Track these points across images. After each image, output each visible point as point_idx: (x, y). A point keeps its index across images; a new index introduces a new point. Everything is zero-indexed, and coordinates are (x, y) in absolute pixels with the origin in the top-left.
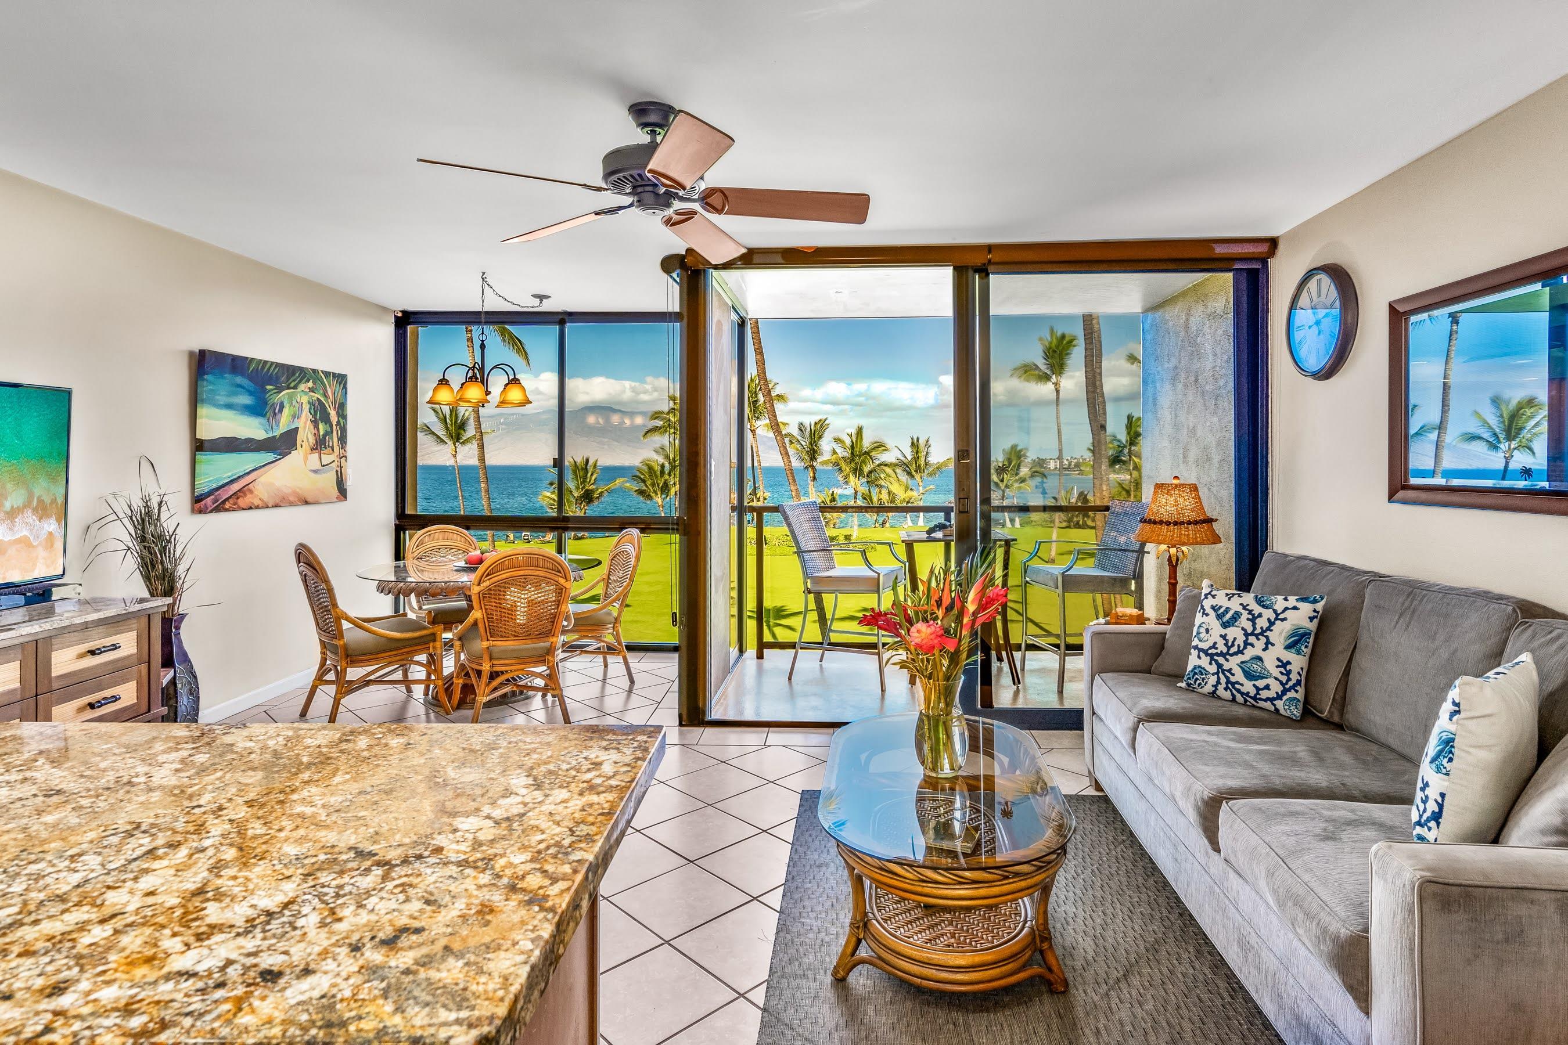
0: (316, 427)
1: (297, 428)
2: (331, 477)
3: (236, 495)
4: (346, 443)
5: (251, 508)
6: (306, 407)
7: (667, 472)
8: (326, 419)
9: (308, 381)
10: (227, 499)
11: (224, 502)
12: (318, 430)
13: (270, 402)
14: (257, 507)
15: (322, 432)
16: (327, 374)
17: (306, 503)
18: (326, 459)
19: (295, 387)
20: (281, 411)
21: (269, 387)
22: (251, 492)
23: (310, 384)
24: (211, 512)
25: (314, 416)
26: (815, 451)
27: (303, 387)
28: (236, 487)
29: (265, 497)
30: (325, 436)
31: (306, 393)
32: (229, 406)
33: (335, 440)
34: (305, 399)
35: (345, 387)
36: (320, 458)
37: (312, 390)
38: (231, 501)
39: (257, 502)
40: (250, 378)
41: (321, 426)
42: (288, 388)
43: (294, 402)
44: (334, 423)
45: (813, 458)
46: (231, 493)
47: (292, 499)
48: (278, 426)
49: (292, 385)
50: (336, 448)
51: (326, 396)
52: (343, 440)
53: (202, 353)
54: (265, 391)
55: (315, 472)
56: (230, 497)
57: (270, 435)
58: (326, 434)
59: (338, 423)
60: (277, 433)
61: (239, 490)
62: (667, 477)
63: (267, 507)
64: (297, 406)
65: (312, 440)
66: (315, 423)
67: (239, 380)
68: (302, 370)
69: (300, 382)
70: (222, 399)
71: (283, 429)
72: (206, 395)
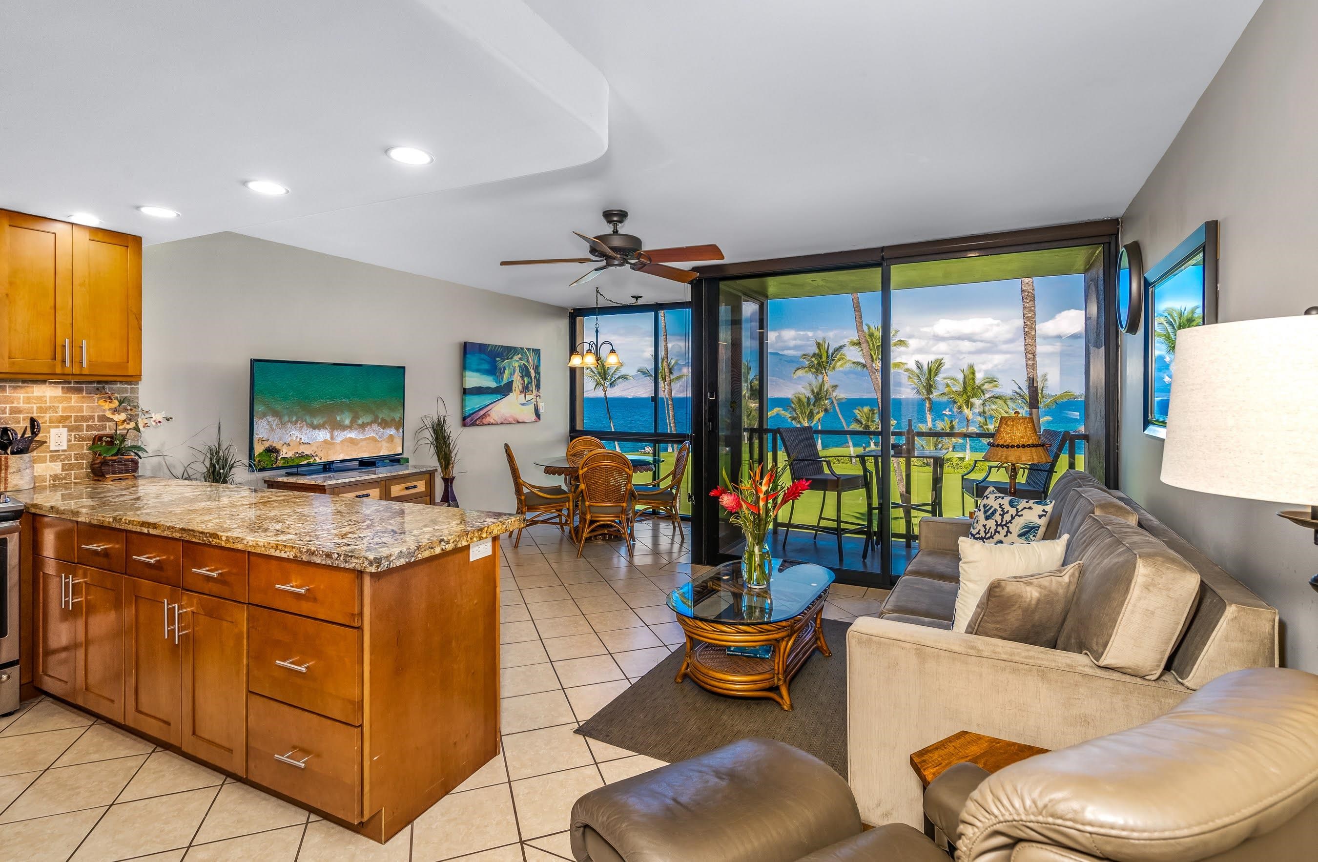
0: (523, 379)
1: (513, 381)
2: (531, 408)
3: (482, 417)
4: (540, 388)
5: (489, 424)
6: (517, 369)
7: (812, 403)
8: (528, 375)
9: (518, 354)
10: (477, 419)
11: (476, 421)
12: (524, 381)
13: (498, 367)
14: (492, 424)
15: (526, 382)
16: (529, 349)
17: (517, 422)
18: (529, 397)
19: (511, 358)
20: (504, 372)
21: (497, 359)
22: (489, 415)
23: (520, 356)
24: (469, 426)
25: (522, 373)
26: (931, 386)
27: (516, 358)
28: (482, 413)
29: (496, 418)
30: (528, 384)
31: (517, 361)
33: (534, 386)
34: (516, 365)
35: (539, 356)
36: (525, 397)
37: (520, 359)
39: (492, 421)
40: (488, 355)
41: (526, 379)
42: (508, 359)
43: (511, 367)
44: (533, 377)
45: (929, 391)
46: (479, 416)
47: (510, 421)
48: (502, 379)
49: (510, 357)
50: (534, 391)
51: (528, 362)
52: (538, 387)
53: (465, 343)
54: (496, 362)
55: (523, 404)
56: (479, 419)
58: (529, 383)
59: (535, 377)
60: (502, 384)
61: (483, 415)
62: (812, 407)
63: (497, 424)
64: (512, 368)
65: (521, 387)
66: (522, 377)
67: (483, 356)
68: (515, 348)
69: (514, 355)
70: (474, 367)
71: (505, 381)
72: (467, 365)
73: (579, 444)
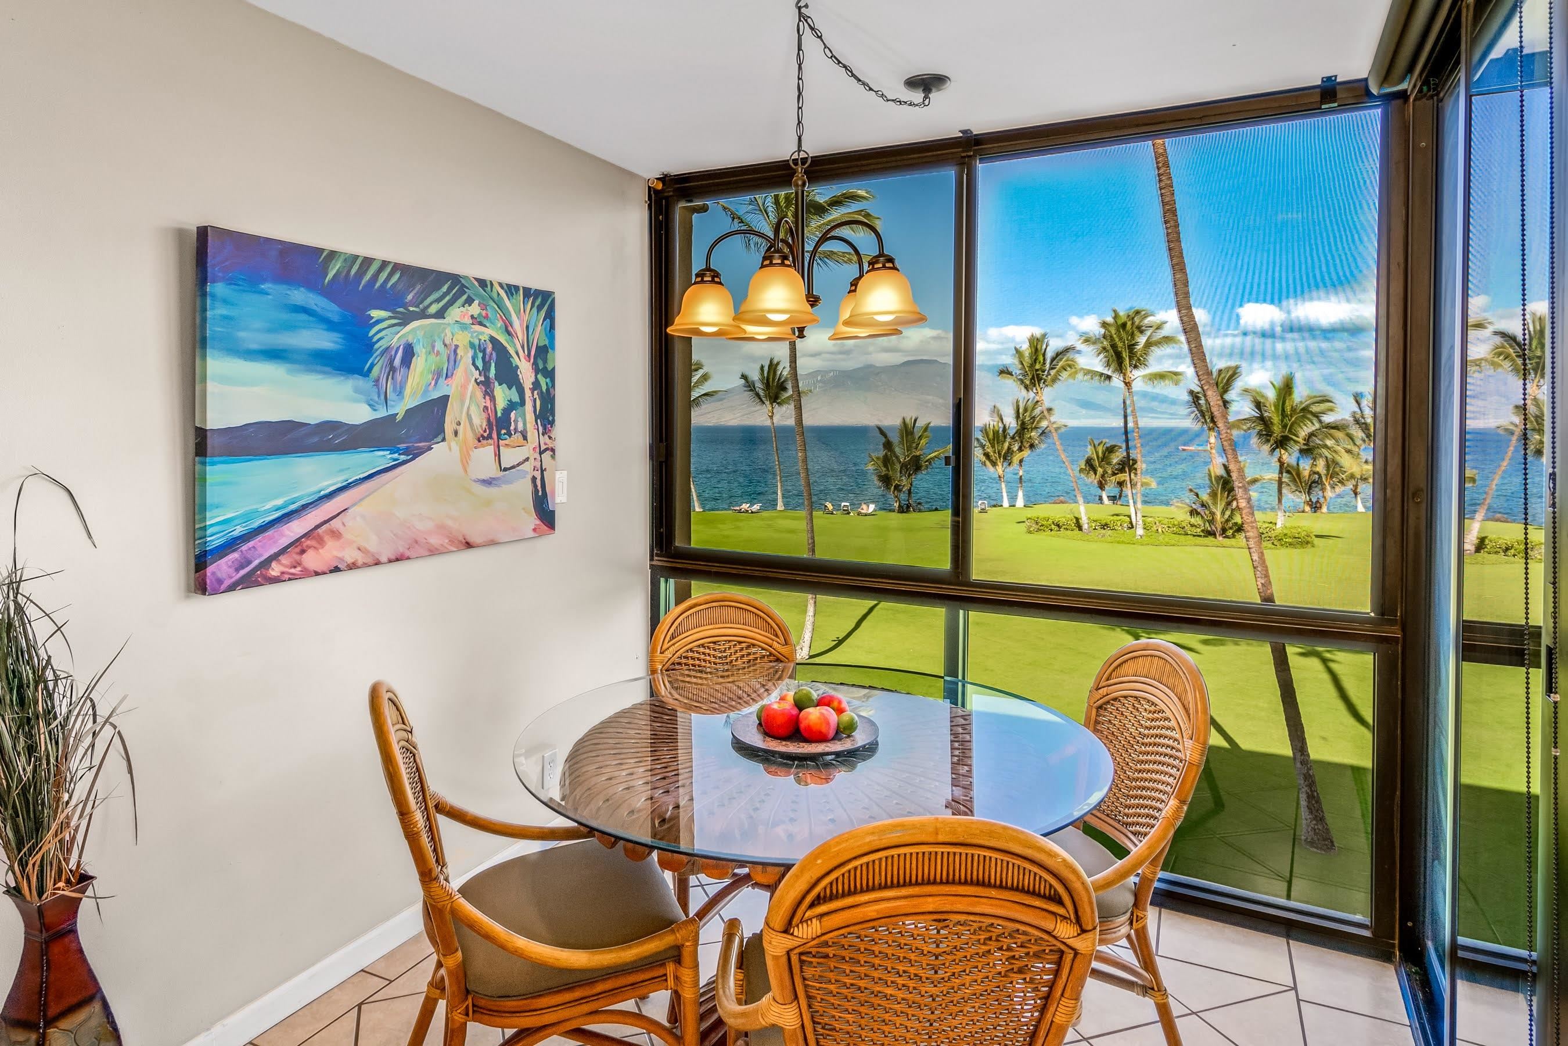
0: (489, 393)
1: (446, 398)
2: (523, 489)
3: (298, 545)
4: (552, 423)
5: (336, 569)
6: (466, 356)
8: (509, 376)
9: (469, 301)
10: (275, 557)
11: (267, 563)
12: (493, 399)
13: (382, 344)
14: (353, 566)
15: (501, 404)
16: (511, 290)
17: (469, 545)
18: (510, 457)
19: (440, 314)
20: (406, 363)
21: (376, 314)
22: (336, 535)
23: (475, 309)
24: (231, 588)
25: (484, 372)
27: (456, 313)
28: (296, 528)
29: (373, 544)
30: (507, 411)
31: (464, 327)
32: (274, 355)
33: (530, 417)
34: (462, 339)
35: (550, 316)
36: (498, 455)
37: (477, 321)
38: (285, 560)
39: (350, 555)
40: (329, 292)
41: (499, 391)
42: (423, 315)
43: (439, 346)
44: (528, 385)
46: (284, 542)
47: (435, 541)
48: (400, 393)
49: (434, 309)
50: (532, 434)
51: (508, 332)
52: (546, 417)
53: (203, 233)
54: (368, 323)
55: (488, 482)
56: (283, 551)
57: (382, 413)
58: (511, 406)
59: (536, 385)
60: (400, 409)
61: (306, 535)
63: (378, 563)
64: (443, 352)
65: (479, 421)
66: (486, 385)
67: (300, 296)
68: (455, 279)
69: (451, 303)
70: (253, 337)
71: (411, 399)
72: (212, 329)
73: (693, 621)
